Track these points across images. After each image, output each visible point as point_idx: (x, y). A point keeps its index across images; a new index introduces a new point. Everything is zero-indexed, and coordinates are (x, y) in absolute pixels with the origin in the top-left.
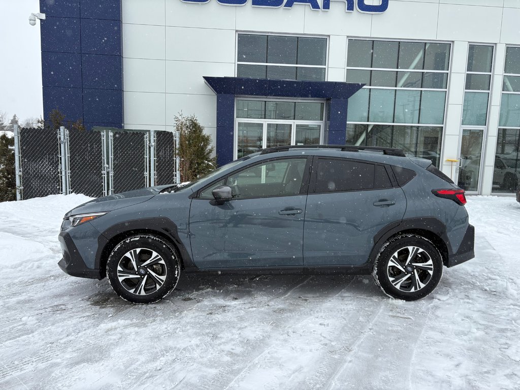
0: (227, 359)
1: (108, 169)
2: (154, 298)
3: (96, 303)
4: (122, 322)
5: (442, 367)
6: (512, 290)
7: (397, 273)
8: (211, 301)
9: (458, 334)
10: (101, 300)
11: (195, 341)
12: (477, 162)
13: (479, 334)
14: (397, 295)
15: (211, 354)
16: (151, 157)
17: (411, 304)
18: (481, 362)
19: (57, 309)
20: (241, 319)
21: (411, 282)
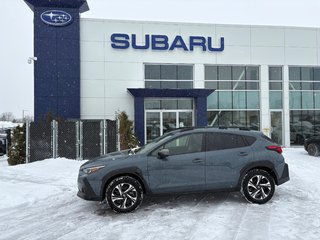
0: (180, 235)
1: (79, 143)
2: (131, 210)
3: (100, 214)
4: (119, 222)
5: (283, 232)
6: (310, 196)
7: (253, 190)
8: (159, 210)
9: (288, 217)
10: (102, 213)
11: (161, 228)
12: (280, 128)
13: (298, 217)
14: (254, 202)
15: (171, 234)
16: (103, 134)
17: (262, 206)
18: (300, 229)
19: (81, 218)
20: (179, 217)
21: (260, 195)
